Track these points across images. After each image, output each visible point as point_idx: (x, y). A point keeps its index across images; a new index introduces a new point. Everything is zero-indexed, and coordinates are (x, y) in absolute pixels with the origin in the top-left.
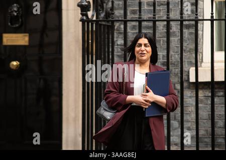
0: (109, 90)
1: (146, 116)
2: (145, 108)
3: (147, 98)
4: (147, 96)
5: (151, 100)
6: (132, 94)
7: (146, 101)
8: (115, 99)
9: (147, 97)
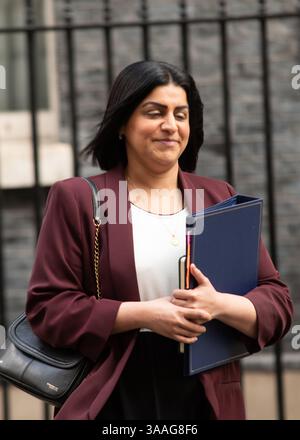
0: (44, 285)
1: (192, 372)
2: (187, 345)
3: (197, 309)
4: (193, 299)
5: (208, 315)
6: (134, 296)
7: (190, 318)
8: (74, 321)
9: (195, 305)
